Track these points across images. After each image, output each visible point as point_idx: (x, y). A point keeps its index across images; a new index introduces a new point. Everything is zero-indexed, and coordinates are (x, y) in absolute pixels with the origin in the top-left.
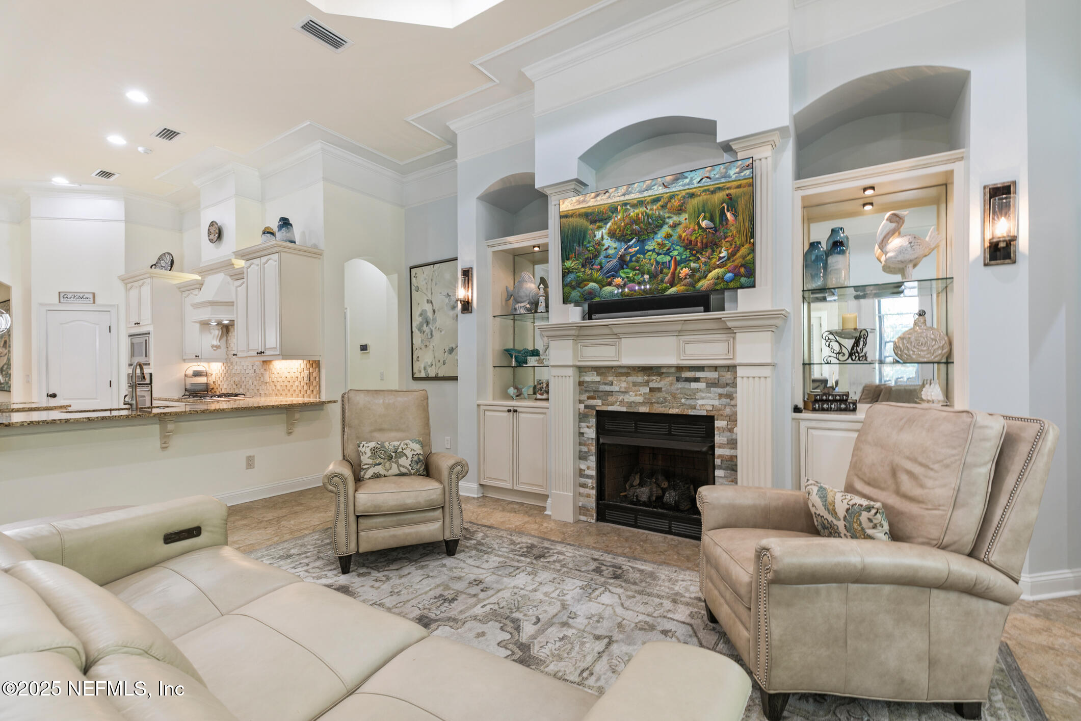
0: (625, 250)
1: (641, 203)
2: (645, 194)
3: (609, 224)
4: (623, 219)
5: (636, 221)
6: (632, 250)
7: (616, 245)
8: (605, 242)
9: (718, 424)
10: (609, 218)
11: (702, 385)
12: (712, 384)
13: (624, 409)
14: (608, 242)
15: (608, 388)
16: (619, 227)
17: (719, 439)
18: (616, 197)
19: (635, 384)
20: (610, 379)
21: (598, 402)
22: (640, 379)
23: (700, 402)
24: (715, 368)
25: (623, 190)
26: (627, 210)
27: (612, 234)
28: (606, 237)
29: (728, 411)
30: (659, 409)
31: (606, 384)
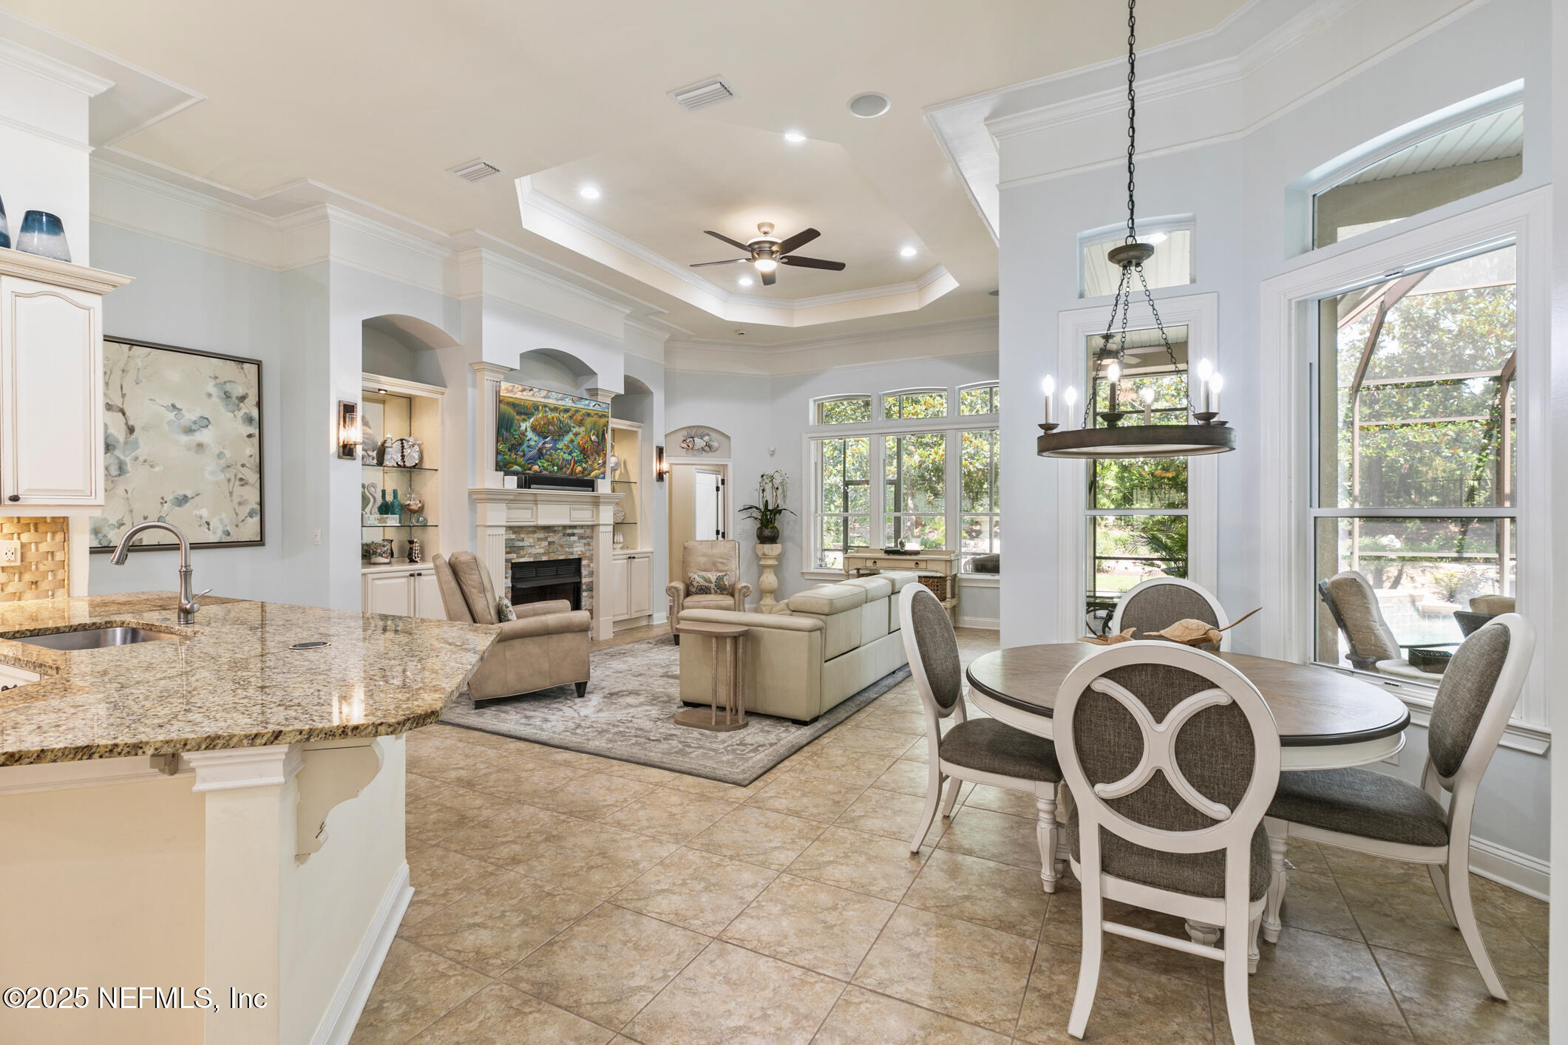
0: (543, 444)
1: (555, 409)
2: (560, 403)
3: (532, 419)
4: (542, 418)
5: (549, 423)
6: (548, 446)
7: (536, 438)
8: (528, 433)
9: (584, 562)
10: (532, 414)
11: (575, 538)
12: (581, 537)
13: (532, 560)
14: (530, 434)
15: (521, 544)
16: (539, 424)
17: (584, 572)
18: (539, 398)
19: (539, 539)
20: (522, 536)
21: (514, 556)
22: (541, 535)
23: (575, 549)
24: (582, 527)
25: (544, 393)
26: (545, 411)
27: (534, 429)
28: (529, 429)
29: (588, 554)
30: (554, 557)
31: (519, 540)
